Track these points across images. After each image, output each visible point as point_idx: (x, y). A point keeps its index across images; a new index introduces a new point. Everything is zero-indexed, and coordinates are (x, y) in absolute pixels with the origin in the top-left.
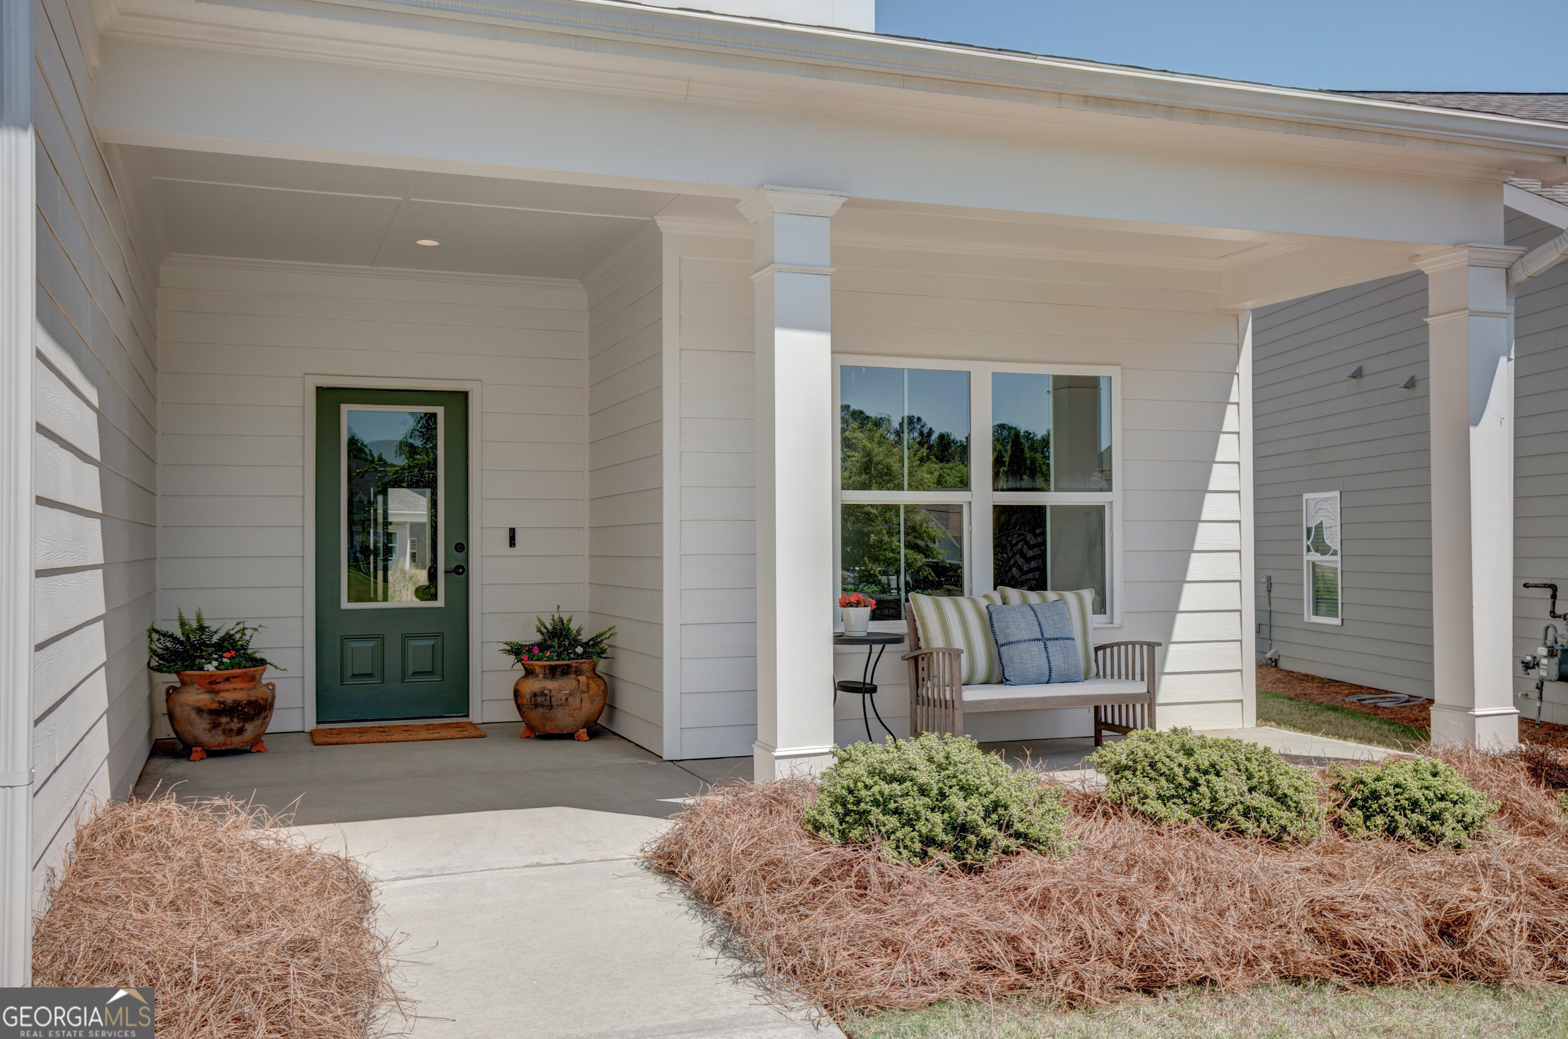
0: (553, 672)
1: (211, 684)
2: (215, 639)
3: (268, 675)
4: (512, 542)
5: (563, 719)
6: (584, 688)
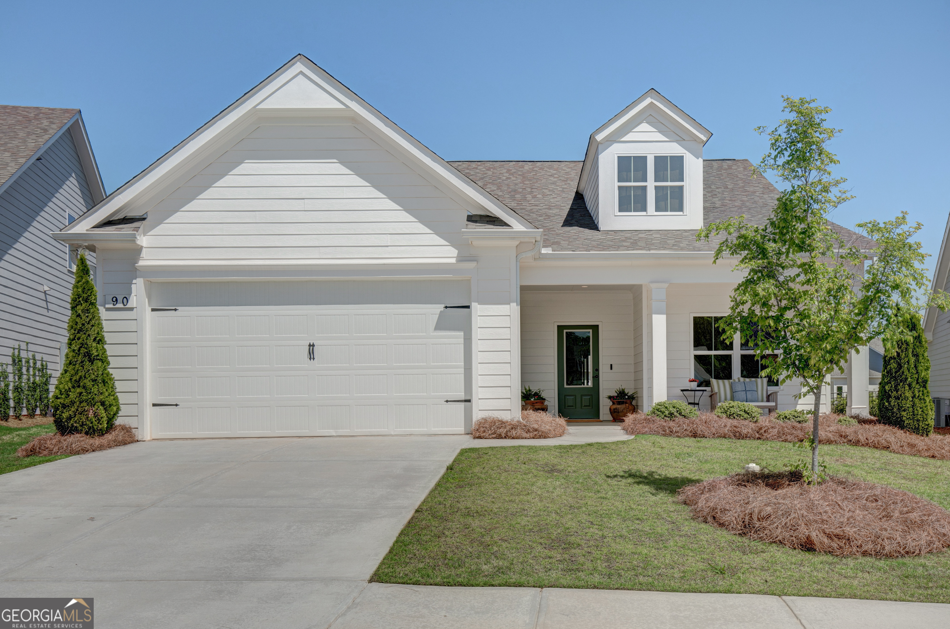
0: (619, 403)
1: (534, 403)
2: (533, 393)
3: (546, 403)
4: (611, 369)
5: (622, 416)
6: (628, 407)
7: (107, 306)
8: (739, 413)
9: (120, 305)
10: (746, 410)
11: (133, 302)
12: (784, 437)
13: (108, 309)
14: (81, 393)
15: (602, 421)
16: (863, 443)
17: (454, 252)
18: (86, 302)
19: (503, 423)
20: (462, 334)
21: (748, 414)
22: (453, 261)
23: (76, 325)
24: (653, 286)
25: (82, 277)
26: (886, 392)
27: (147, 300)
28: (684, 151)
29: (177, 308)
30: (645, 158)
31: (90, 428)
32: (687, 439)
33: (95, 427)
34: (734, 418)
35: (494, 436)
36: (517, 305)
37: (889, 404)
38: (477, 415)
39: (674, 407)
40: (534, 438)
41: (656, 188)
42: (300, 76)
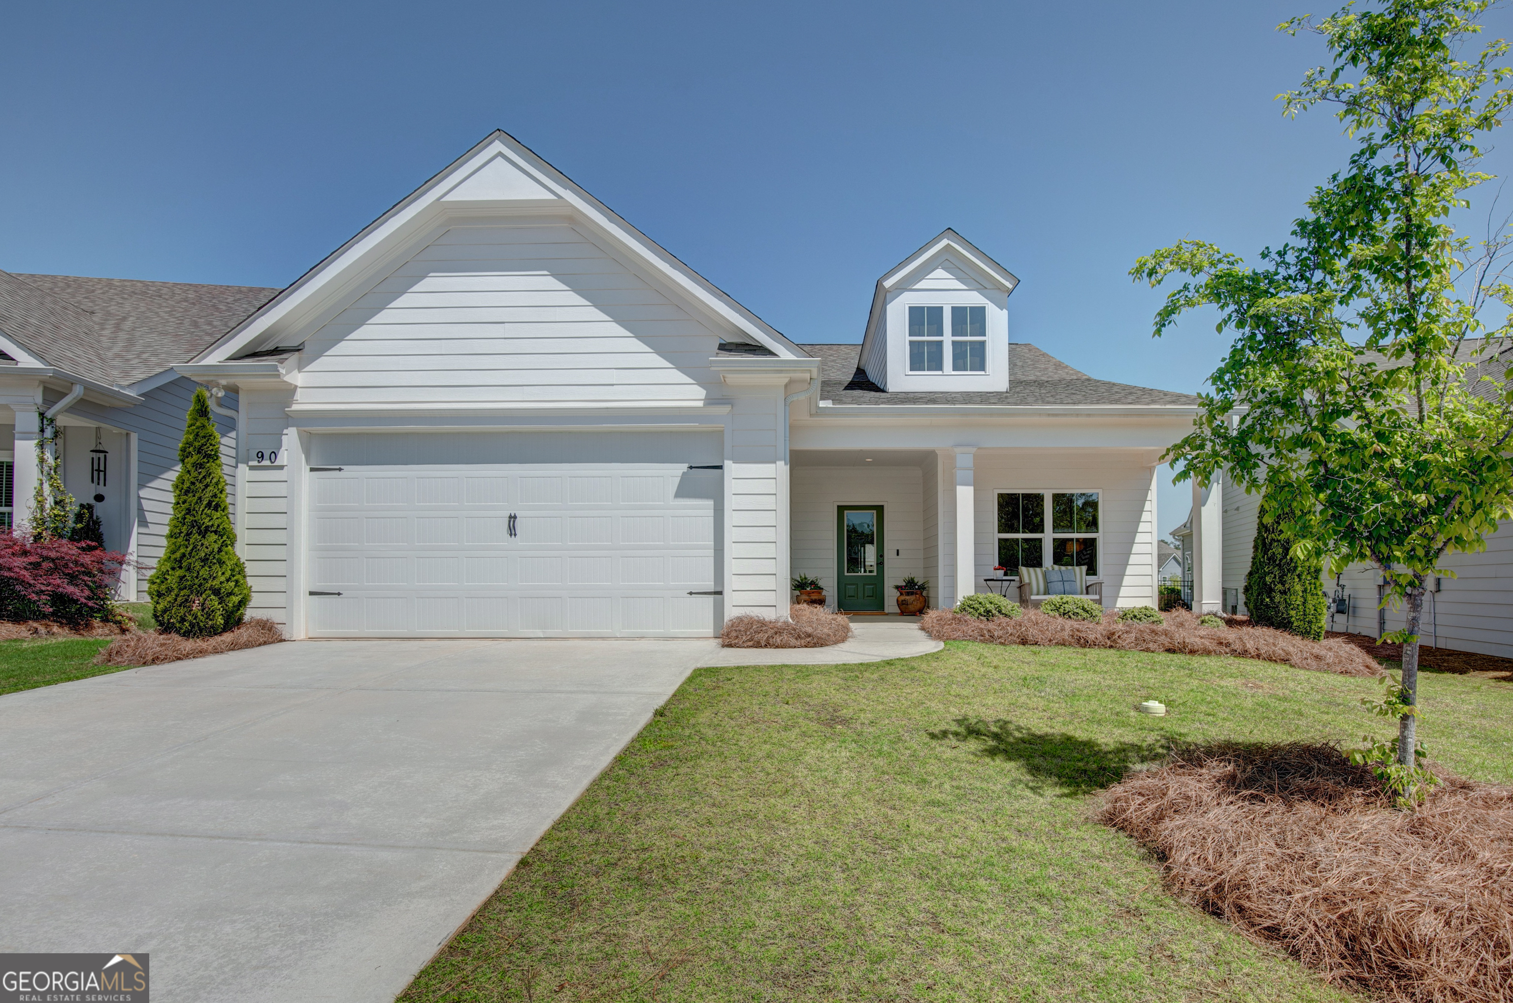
0: (908, 594)
1: (809, 594)
2: (809, 581)
3: (824, 593)
4: (898, 554)
5: (911, 608)
6: (919, 599)
7: (251, 463)
8: (1075, 611)
9: (266, 463)
10: (1086, 606)
11: (283, 458)
12: (1144, 646)
13: (252, 468)
14: (182, 578)
15: (887, 614)
16: (1253, 654)
17: (701, 393)
18: (199, 452)
19: (762, 623)
20: (710, 503)
21: (1087, 612)
22: (700, 404)
23: (183, 483)
24: (958, 450)
25: (196, 420)
26: (1266, 584)
27: (303, 456)
28: (988, 302)
29: (342, 467)
30: (941, 309)
31: (192, 625)
32: (1015, 647)
33: (201, 624)
34: (1070, 617)
35: (751, 643)
36: (786, 464)
37: (1272, 600)
38: (731, 613)
39: (991, 603)
40: (806, 647)
41: (954, 343)
42: (499, 158)
